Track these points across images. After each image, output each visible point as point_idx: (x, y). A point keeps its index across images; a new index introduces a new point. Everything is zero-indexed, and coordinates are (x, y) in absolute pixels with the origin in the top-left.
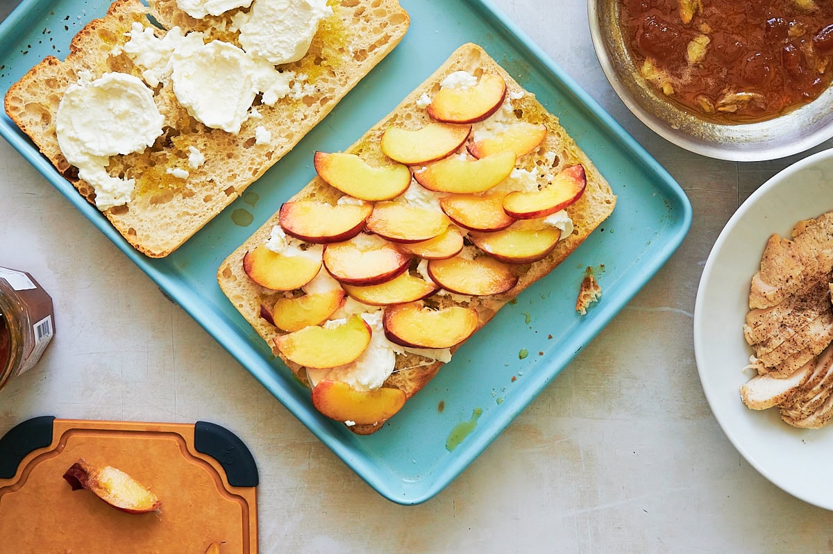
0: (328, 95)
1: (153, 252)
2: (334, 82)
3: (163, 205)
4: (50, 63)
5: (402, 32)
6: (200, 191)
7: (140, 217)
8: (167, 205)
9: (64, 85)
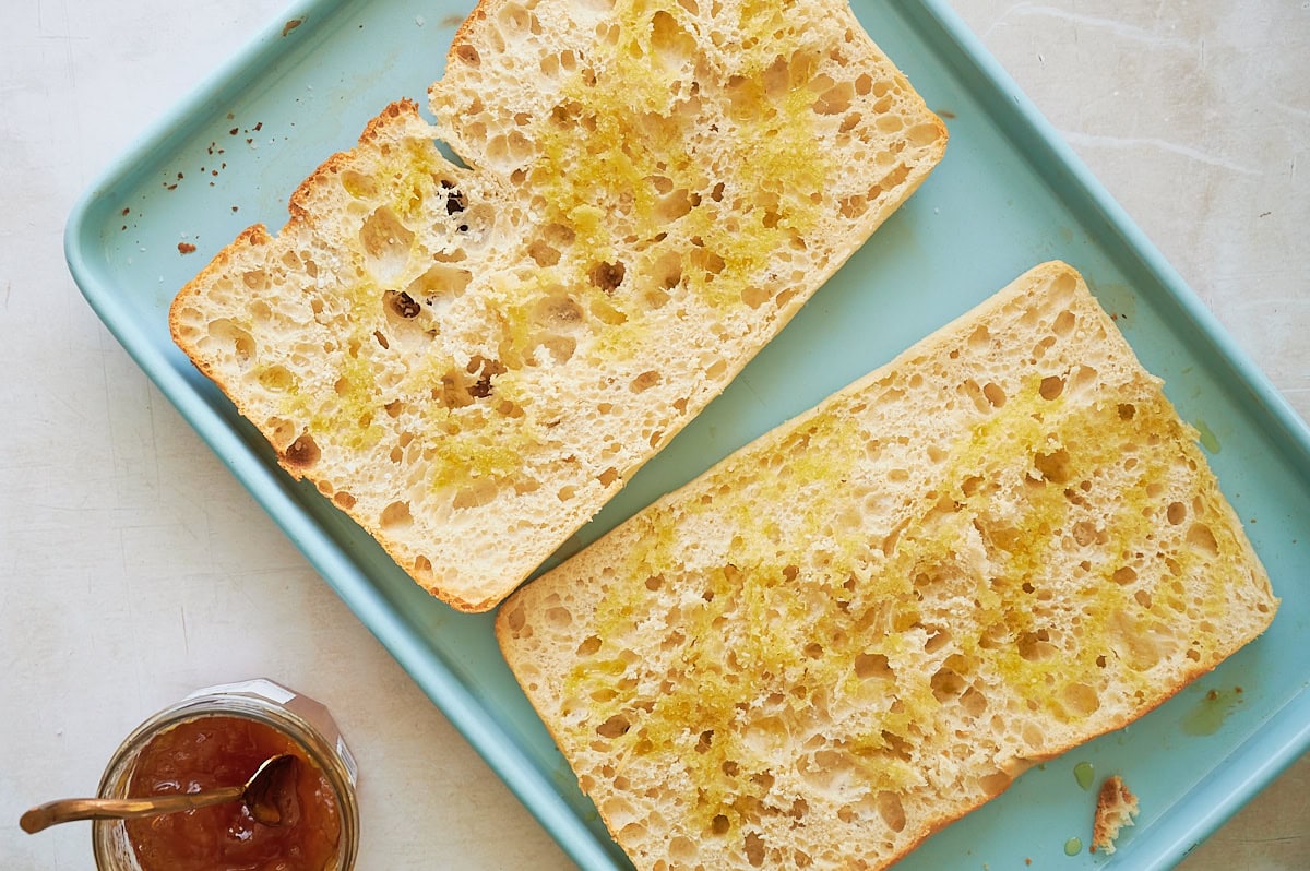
0: (791, 285)
1: (467, 601)
2: (801, 260)
3: (479, 510)
4: (253, 241)
5: (933, 159)
6: (549, 480)
7: (435, 533)
8: (485, 509)
9: (278, 282)
